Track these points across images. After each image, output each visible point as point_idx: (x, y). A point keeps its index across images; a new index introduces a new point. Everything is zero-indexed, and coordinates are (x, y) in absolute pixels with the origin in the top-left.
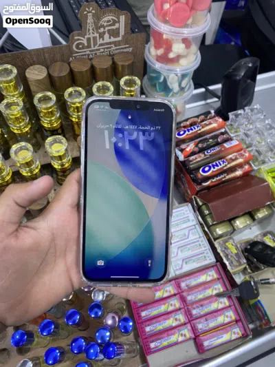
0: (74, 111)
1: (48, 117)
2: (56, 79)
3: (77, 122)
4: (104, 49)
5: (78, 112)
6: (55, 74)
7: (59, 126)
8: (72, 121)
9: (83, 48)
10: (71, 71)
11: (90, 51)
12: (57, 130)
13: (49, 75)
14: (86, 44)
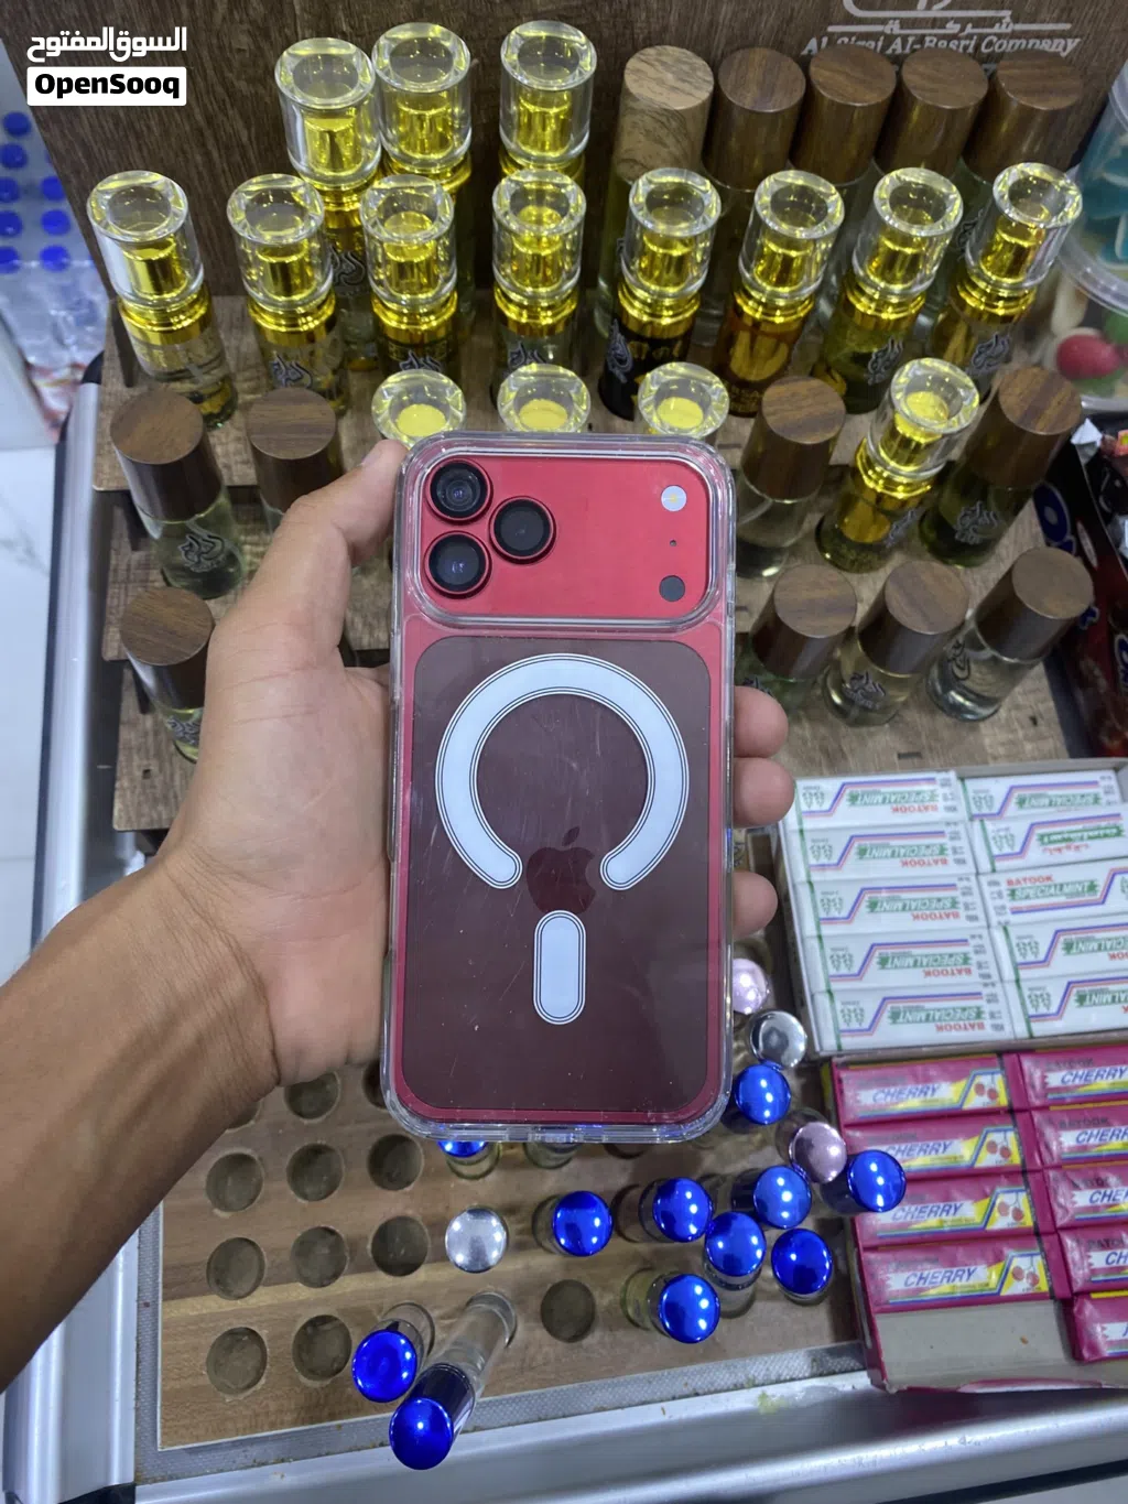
0: (765, 275)
1: (658, 281)
2: (739, 120)
3: (756, 324)
5: (781, 282)
6: (745, 98)
7: (681, 331)
8: (739, 312)
10: (810, 97)
12: (670, 342)
13: (718, 101)
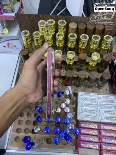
3: (81, 48)
4: (102, 22)
9: (94, 20)
11: (96, 22)
13: (77, 27)
14: (96, 19)
